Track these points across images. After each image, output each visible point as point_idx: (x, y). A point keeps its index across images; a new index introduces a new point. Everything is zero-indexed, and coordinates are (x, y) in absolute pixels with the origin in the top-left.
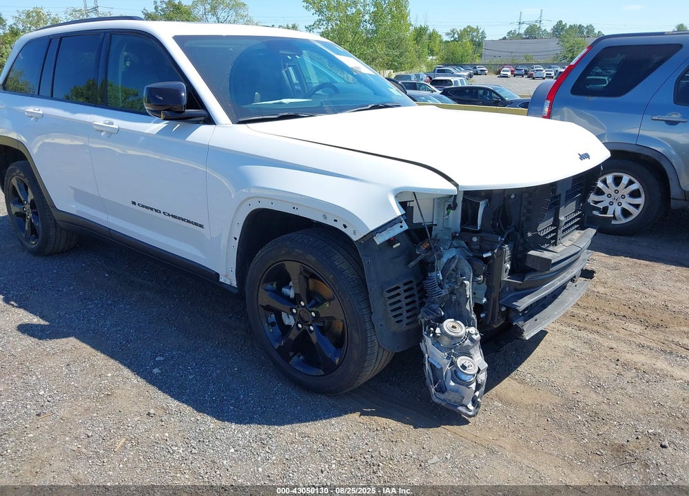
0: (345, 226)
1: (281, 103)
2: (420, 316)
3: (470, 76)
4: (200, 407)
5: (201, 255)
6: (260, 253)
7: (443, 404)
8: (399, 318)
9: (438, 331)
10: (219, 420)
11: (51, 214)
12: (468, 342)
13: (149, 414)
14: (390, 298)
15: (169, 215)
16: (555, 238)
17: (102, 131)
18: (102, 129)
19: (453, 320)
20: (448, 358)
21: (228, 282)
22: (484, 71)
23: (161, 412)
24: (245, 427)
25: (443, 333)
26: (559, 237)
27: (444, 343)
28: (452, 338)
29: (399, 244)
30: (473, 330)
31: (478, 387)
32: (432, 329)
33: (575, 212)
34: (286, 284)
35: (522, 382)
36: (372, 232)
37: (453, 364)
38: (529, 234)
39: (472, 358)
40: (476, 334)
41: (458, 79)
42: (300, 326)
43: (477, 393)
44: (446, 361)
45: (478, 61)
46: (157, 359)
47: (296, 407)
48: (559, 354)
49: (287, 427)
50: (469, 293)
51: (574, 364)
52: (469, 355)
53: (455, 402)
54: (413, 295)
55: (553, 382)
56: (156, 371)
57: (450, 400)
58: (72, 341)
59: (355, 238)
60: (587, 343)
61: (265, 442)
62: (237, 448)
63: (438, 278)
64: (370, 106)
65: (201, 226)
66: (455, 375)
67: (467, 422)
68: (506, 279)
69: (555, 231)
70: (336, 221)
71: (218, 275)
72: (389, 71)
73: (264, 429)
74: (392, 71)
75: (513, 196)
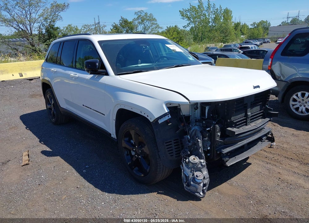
0: (148, 116)
1: (138, 66)
2: (181, 154)
3: (261, 44)
4: (96, 186)
5: (105, 126)
6: (122, 126)
7: (189, 191)
8: (172, 154)
9: (187, 160)
10: (102, 191)
11: (59, 109)
12: (200, 166)
13: (77, 187)
14: (167, 146)
15: (94, 110)
16: (246, 122)
17: (73, 78)
18: (73, 77)
19: (194, 156)
20: (191, 172)
21: (114, 137)
22: (269, 41)
23: (82, 187)
24: (111, 194)
25: (189, 162)
26: (248, 121)
27: (190, 166)
28: (192, 163)
29: (171, 124)
30: (202, 161)
31: (204, 185)
32: (185, 159)
33: (260, 111)
34: (132, 139)
35: (231, 185)
36: (156, 119)
37: (193, 175)
38: (229, 121)
39: (202, 173)
40: (204, 163)
41: (253, 46)
42: (136, 156)
43: (204, 188)
44: (190, 173)
45: (266, 37)
46: (86, 167)
47: (133, 188)
48: (253, 174)
49: (126, 196)
50: (200, 145)
51: (259, 179)
52: (201, 171)
53: (194, 191)
54: (179, 145)
55: (245, 186)
56: (84, 171)
57: (192, 190)
58: (59, 158)
59: (151, 121)
60: (269, 170)
61: (116, 201)
62: (105, 202)
63: (188, 138)
64: (175, 66)
65: (104, 115)
66: (194, 179)
67: (201, 200)
68: (218, 140)
69: (246, 119)
70: (145, 114)
71: (110, 134)
72: (221, 44)
73: (118, 196)
74: (223, 43)
75: (220, 105)
